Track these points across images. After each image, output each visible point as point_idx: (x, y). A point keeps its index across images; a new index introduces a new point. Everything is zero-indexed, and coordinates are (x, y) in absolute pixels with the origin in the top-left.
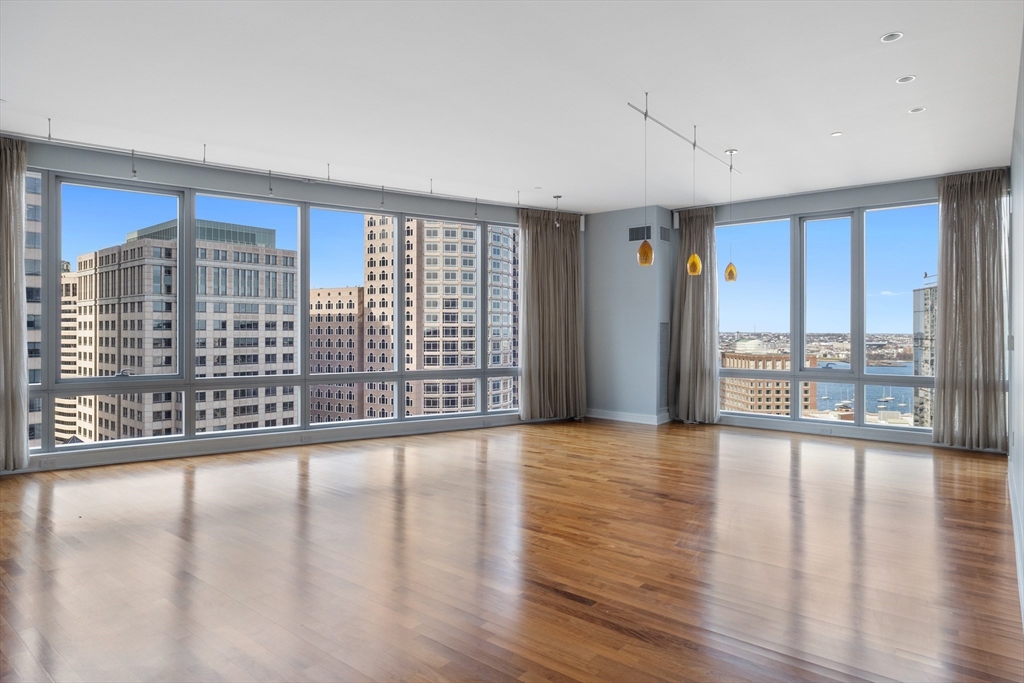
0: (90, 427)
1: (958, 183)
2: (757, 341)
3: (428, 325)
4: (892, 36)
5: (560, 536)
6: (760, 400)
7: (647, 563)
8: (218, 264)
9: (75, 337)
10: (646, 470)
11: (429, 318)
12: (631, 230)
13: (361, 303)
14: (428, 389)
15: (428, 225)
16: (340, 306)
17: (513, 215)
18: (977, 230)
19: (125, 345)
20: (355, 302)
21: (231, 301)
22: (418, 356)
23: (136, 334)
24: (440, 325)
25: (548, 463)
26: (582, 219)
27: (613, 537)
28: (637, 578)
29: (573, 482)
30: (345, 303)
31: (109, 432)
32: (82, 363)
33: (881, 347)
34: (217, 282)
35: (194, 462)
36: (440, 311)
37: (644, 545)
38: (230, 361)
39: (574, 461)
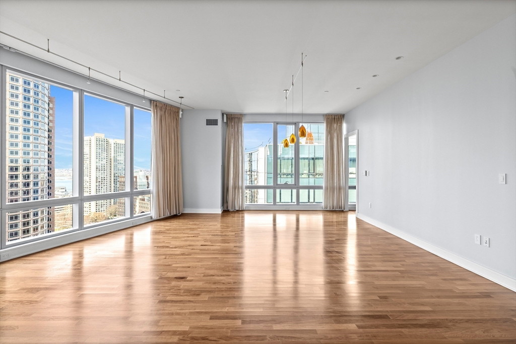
12: (207, 120)
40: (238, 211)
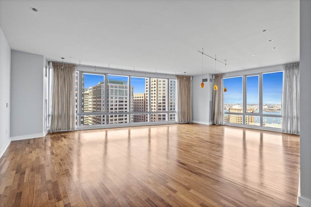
0: (91, 122)
1: (289, 66)
2: (238, 106)
3: (159, 102)
4: (265, 31)
5: (181, 149)
6: (239, 120)
7: (201, 157)
8: (115, 89)
9: (88, 104)
10: (204, 135)
11: (159, 100)
12: (203, 80)
13: (145, 97)
14: (159, 116)
15: (159, 79)
16: (140, 97)
17: (175, 77)
18: (295, 77)
19: (98, 105)
20: (143, 96)
21: (118, 96)
22: (157, 108)
23: (99, 103)
24: (162, 101)
25: (181, 133)
26: (191, 77)
27: (194, 150)
28: (198, 160)
29: (186, 137)
30: (141, 97)
31: (94, 123)
32: (90, 109)
33: (272, 107)
34: (115, 93)
35: (107, 129)
36: (162, 98)
37: (201, 153)
38: (118, 109)
39: (188, 132)
40: (220, 125)
